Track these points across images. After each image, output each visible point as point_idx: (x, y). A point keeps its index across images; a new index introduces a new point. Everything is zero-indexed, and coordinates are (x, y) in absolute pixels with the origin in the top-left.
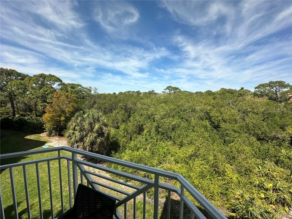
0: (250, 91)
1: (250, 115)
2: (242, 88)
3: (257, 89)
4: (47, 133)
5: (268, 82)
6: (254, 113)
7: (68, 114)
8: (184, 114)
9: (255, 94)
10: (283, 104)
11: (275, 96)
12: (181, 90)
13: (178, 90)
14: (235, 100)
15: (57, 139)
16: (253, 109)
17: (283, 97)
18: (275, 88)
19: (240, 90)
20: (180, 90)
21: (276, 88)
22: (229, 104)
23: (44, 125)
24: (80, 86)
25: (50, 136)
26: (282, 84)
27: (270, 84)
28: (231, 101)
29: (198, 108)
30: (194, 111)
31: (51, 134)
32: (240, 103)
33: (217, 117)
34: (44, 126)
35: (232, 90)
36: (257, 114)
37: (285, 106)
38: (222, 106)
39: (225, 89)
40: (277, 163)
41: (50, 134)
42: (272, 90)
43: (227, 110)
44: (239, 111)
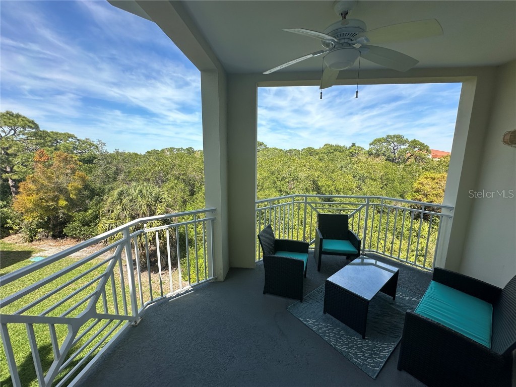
0: (363, 149)
1: (367, 181)
2: (354, 145)
3: (372, 146)
4: (23, 235)
5: (385, 137)
6: (371, 179)
7: (74, 194)
8: (283, 185)
9: (370, 154)
10: (402, 166)
11: (392, 155)
12: (267, 146)
13: (263, 147)
14: (348, 161)
15: (51, 244)
16: (370, 173)
17: (401, 157)
18: (392, 144)
19: (350, 148)
20: (265, 146)
21: (394, 145)
22: (342, 167)
23: (9, 221)
24: (72, 136)
25: (32, 241)
26: (400, 139)
27: (387, 139)
28: (343, 163)
29: (302, 175)
30: (297, 180)
31: (35, 236)
32: (355, 166)
33: (329, 186)
34: (8, 223)
35: (340, 147)
36: (375, 180)
37: (404, 170)
38: (333, 171)
39: (331, 146)
40: (398, 236)
41: (31, 237)
42: (390, 147)
43: (340, 177)
44: (354, 177)
